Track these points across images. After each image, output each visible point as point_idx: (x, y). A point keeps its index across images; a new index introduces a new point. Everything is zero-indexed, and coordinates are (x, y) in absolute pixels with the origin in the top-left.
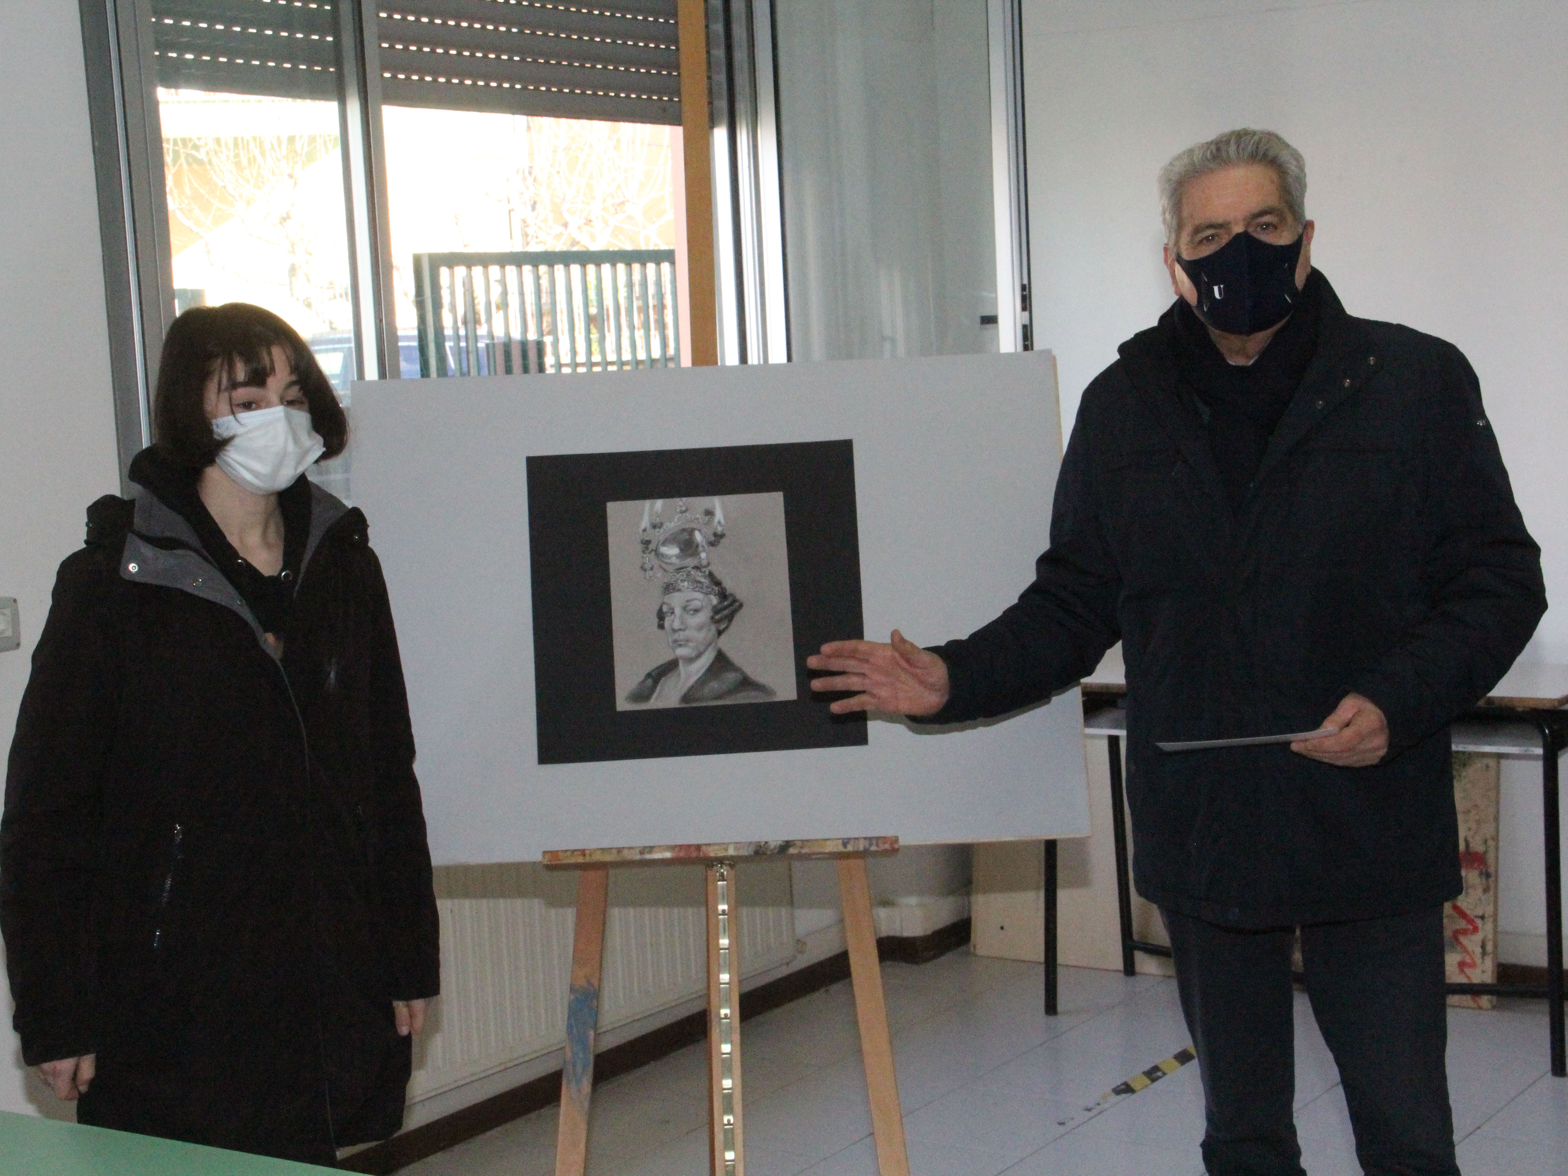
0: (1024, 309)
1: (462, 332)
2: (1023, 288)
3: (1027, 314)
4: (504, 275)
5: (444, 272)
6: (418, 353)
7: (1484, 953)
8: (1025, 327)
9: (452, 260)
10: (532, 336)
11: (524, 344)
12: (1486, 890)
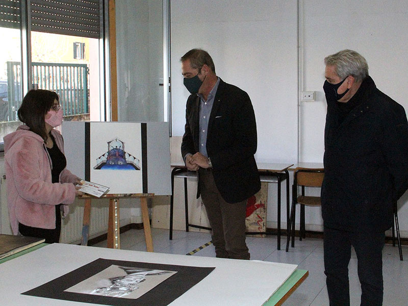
0: (169, 83)
5: (15, 66)
7: (264, 226)
8: (169, 87)
12: (264, 212)
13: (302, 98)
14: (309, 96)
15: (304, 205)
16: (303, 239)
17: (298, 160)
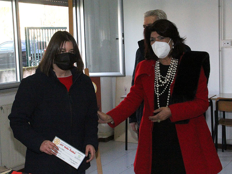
0: (123, 37)
1: (33, 40)
2: (123, 34)
3: (123, 38)
4: (40, 31)
5: (30, 30)
6: (25, 43)
8: (123, 40)
9: (31, 28)
10: (44, 41)
11: (43, 42)
13: (222, 45)
14: (228, 43)
15: (225, 126)
16: (224, 151)
17: (220, 92)
